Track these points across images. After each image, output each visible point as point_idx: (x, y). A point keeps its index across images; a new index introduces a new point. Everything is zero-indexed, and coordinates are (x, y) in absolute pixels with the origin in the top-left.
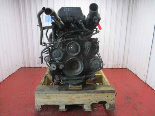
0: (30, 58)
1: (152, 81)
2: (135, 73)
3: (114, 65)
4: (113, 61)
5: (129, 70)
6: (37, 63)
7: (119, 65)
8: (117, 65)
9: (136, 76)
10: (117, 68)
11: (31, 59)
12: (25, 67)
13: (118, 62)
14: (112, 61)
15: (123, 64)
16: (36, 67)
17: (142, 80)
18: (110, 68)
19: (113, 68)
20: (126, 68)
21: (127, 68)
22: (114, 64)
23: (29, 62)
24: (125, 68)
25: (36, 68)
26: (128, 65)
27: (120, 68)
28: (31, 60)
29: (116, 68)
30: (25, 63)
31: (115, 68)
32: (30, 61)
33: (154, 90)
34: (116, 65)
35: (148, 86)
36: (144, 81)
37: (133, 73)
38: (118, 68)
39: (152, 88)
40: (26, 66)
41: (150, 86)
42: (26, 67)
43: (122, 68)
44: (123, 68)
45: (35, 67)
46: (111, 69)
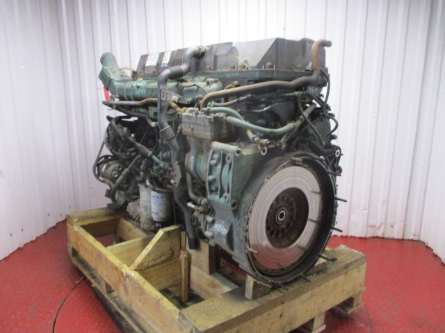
3: (373, 226)
4: (368, 213)
5: (430, 248)
7: (388, 227)
8: (383, 227)
10: (383, 238)
13: (386, 216)
14: (366, 212)
15: (405, 226)
18: (358, 236)
19: (368, 237)
20: (416, 238)
21: (422, 239)
22: (372, 222)
24: (411, 238)
26: (423, 228)
27: (393, 239)
29: (378, 237)
31: (374, 237)
34: (379, 227)
38: (386, 236)
43: (400, 237)
44: (407, 237)
46: (360, 238)
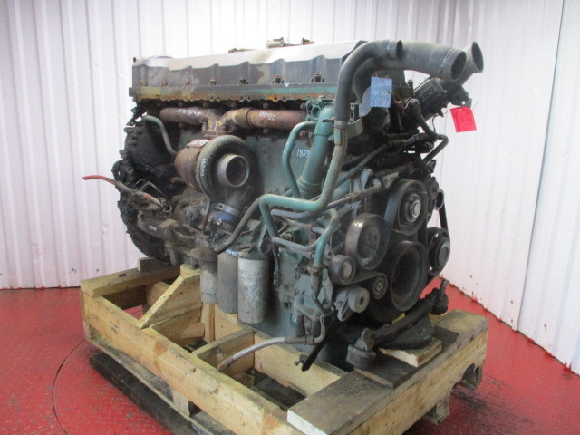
0: (37, 251)
1: (545, 326)
2: (468, 292)
6: (67, 269)
9: (474, 302)
11: (41, 251)
12: (12, 289)
16: (66, 288)
17: (500, 321)
23: (32, 265)
25: (63, 291)
28: (41, 257)
30: (12, 272)
32: (35, 261)
33: (554, 358)
35: (531, 342)
36: (509, 322)
37: (462, 293)
39: (549, 351)
40: (20, 285)
41: (536, 344)
42: (20, 289)
45: (59, 288)
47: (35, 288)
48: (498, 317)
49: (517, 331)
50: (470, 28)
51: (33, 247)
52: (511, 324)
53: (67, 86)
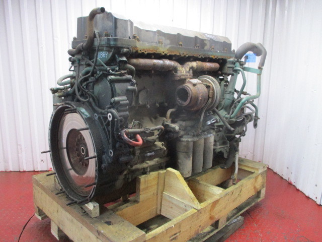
0: (21, 149)
6: (39, 160)
9: (290, 184)
11: (23, 149)
12: (6, 172)
16: (38, 171)
23: (18, 157)
32: (19, 155)
37: (282, 178)
40: (11, 169)
42: (11, 171)
45: (34, 172)
47: (20, 171)
48: (307, 195)
49: (320, 205)
50: (286, 12)
51: (19, 147)
52: (315, 200)
53: (39, 50)
